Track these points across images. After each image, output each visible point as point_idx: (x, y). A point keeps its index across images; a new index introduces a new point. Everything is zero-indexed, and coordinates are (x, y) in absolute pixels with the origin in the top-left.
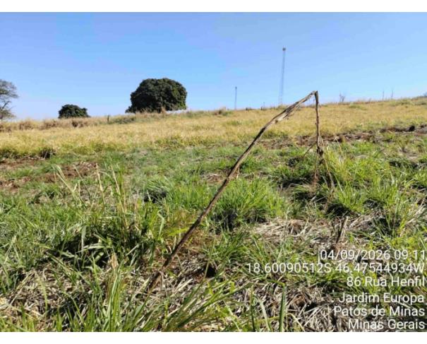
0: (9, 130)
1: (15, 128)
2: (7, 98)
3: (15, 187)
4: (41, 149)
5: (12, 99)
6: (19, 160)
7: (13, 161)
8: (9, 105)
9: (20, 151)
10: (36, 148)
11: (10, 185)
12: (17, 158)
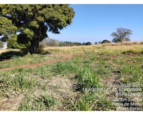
0: (129, 45)
1: (131, 44)
2: (129, 35)
3: (134, 62)
4: (141, 51)
5: (130, 35)
6: (134, 54)
7: (132, 54)
8: (129, 37)
9: (134, 51)
10: (140, 51)
11: (132, 62)
12: (133, 54)
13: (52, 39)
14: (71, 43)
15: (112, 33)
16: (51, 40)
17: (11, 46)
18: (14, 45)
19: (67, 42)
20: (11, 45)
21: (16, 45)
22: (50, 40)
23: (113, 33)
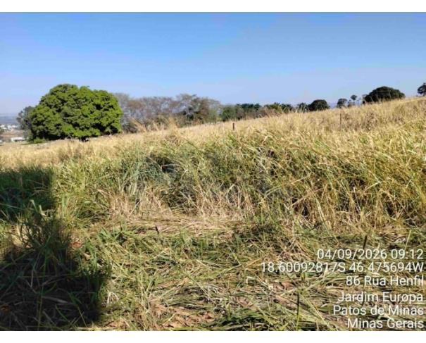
13: (195, 98)
14: (257, 107)
16: (195, 101)
17: (39, 129)
18: (52, 127)
19: (244, 106)
20: (41, 127)
21: (58, 126)
22: (190, 101)
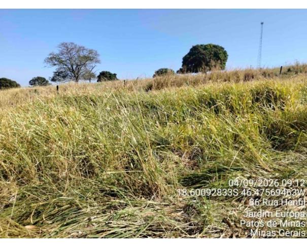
15: (50, 57)
23: (52, 56)
